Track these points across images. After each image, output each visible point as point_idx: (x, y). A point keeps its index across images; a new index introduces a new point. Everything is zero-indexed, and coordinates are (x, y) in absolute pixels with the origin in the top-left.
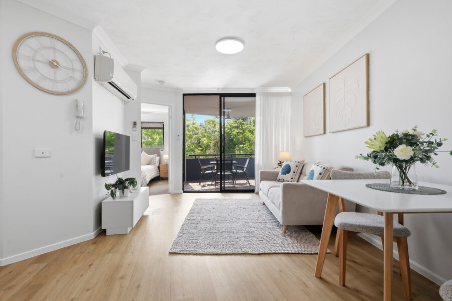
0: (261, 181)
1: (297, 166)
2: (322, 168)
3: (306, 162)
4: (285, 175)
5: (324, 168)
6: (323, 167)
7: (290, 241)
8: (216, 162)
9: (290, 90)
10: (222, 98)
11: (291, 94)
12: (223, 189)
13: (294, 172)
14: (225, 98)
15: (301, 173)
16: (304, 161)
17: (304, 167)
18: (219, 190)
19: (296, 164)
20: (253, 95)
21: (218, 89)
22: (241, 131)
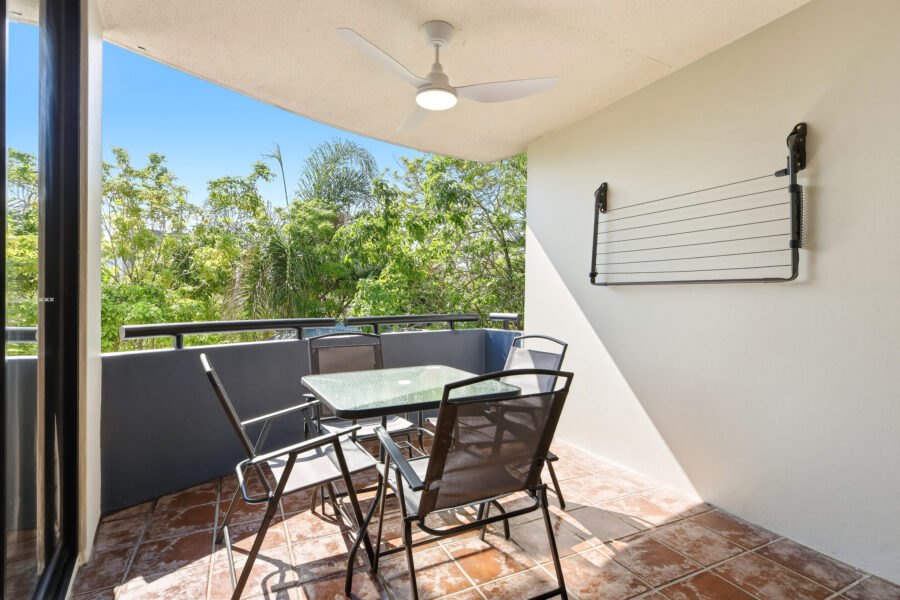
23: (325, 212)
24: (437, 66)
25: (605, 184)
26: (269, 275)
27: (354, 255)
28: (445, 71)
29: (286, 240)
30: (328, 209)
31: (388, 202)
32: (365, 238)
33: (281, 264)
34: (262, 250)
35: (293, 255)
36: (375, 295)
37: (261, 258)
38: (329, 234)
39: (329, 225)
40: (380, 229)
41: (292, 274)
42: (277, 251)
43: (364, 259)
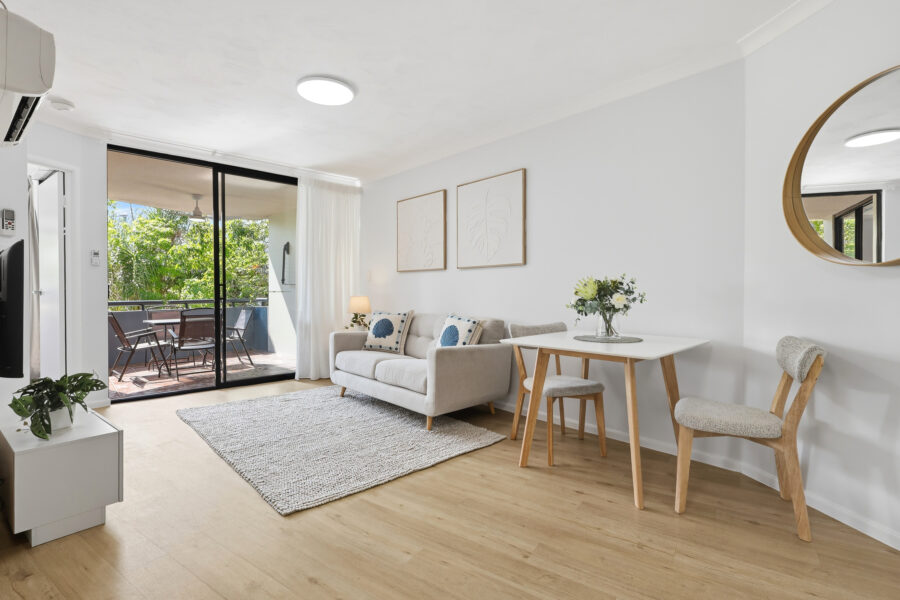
0: (337, 351)
1: (403, 321)
2: (471, 322)
3: (416, 312)
4: (382, 338)
5: (474, 322)
6: (472, 320)
7: (448, 439)
8: (178, 320)
9: (358, 184)
10: (220, 174)
11: (360, 191)
12: (222, 381)
13: (399, 332)
14: (227, 176)
15: (409, 333)
16: (412, 312)
17: (414, 323)
18: (213, 384)
19: (401, 317)
20: (293, 181)
21: (214, 152)
22: (199, 247)
23: (164, 230)
24: (197, 208)
25: (288, 244)
26: (119, 275)
27: (182, 265)
28: (201, 210)
29: (133, 251)
30: (167, 227)
31: (202, 236)
32: (188, 256)
33: (128, 268)
34: (112, 258)
35: (138, 262)
36: (195, 289)
37: (112, 264)
38: (167, 247)
39: (168, 240)
40: (198, 251)
41: (137, 275)
42: (125, 258)
43: (189, 266)
